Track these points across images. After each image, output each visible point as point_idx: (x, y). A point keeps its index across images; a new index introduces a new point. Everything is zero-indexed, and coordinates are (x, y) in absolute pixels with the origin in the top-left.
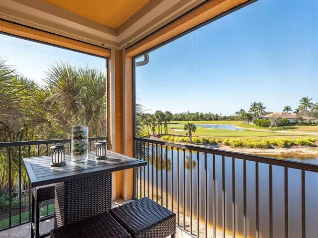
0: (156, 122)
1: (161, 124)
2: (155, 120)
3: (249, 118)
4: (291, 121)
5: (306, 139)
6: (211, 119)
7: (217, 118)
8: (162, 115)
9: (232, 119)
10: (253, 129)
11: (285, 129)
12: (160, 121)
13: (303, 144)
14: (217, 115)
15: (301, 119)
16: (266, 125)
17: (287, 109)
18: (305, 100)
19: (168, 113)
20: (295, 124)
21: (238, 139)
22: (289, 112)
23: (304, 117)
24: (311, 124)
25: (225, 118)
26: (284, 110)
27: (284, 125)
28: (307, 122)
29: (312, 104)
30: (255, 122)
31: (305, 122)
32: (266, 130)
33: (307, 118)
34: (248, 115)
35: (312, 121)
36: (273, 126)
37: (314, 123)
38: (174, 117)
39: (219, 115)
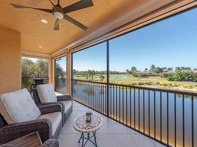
0: (88, 75)
1: (91, 76)
2: (88, 74)
3: (131, 73)
4: (147, 75)
5: (148, 82)
6: (115, 74)
7: (118, 73)
8: (91, 72)
9: (124, 73)
10: (132, 78)
11: (144, 78)
12: (90, 74)
13: (146, 84)
14: (118, 72)
15: (151, 74)
16: (137, 76)
17: (146, 69)
18: (153, 66)
19: (93, 71)
20: (148, 76)
21: (121, 82)
22: (147, 71)
23: (152, 73)
24: (155, 76)
25: (121, 73)
26: (145, 70)
27: (144, 76)
28: (153, 75)
29: (155, 67)
30: (132, 75)
31: (152, 75)
32: (137, 78)
33: (153, 73)
34: (130, 72)
35: (155, 75)
36: (139, 77)
37: (156, 75)
38: (99, 73)
39: (119, 72)
